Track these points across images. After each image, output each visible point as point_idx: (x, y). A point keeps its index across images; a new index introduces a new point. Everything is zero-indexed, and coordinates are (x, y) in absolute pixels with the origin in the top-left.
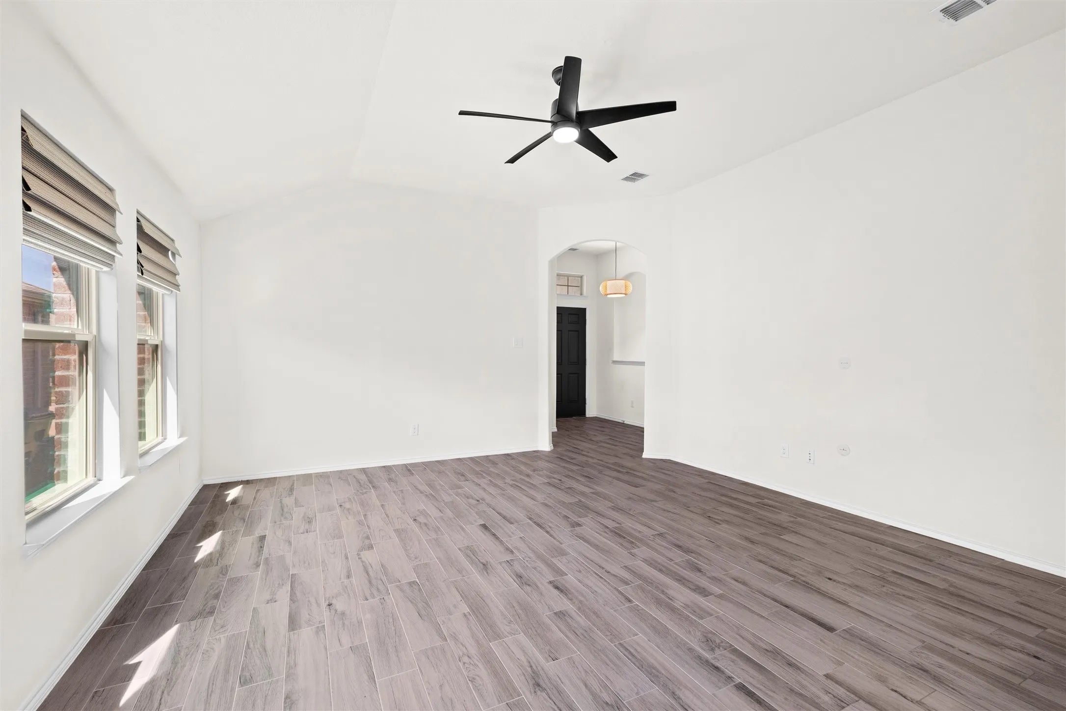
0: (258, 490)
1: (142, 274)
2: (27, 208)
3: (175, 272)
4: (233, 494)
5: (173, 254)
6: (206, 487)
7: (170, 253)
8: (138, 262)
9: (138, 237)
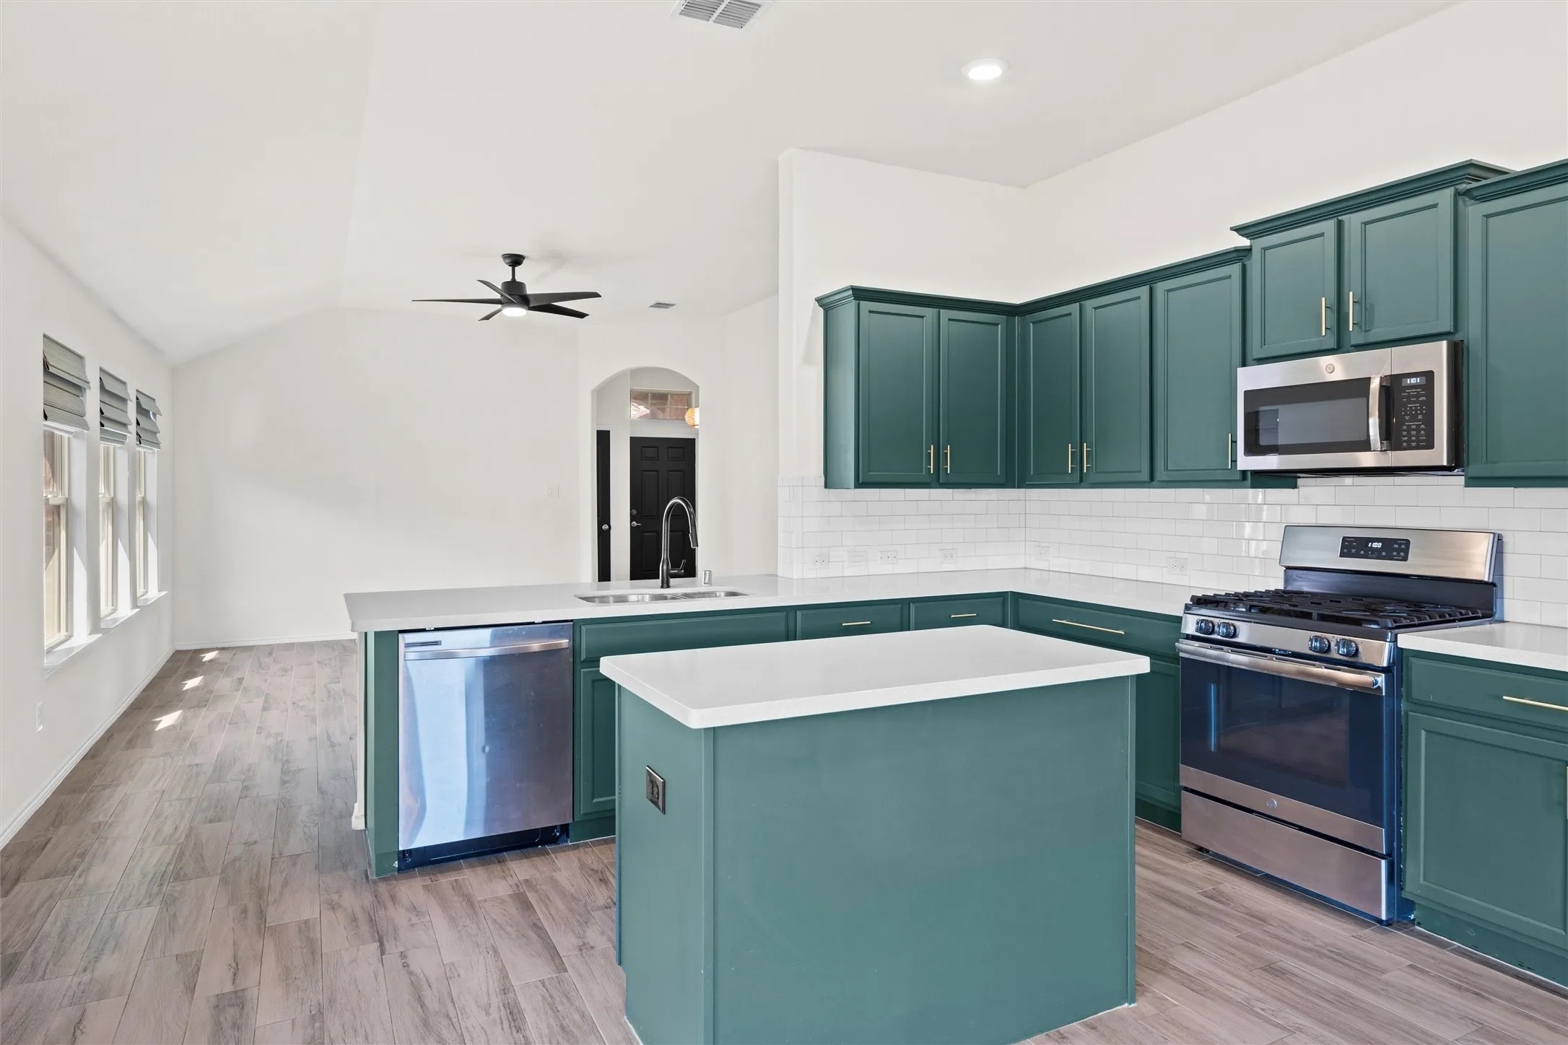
0: (235, 654)
1: (140, 443)
2: (102, 425)
3: (155, 431)
4: (208, 657)
5: (154, 415)
6: (178, 653)
7: (151, 413)
8: (137, 434)
9: (137, 412)
